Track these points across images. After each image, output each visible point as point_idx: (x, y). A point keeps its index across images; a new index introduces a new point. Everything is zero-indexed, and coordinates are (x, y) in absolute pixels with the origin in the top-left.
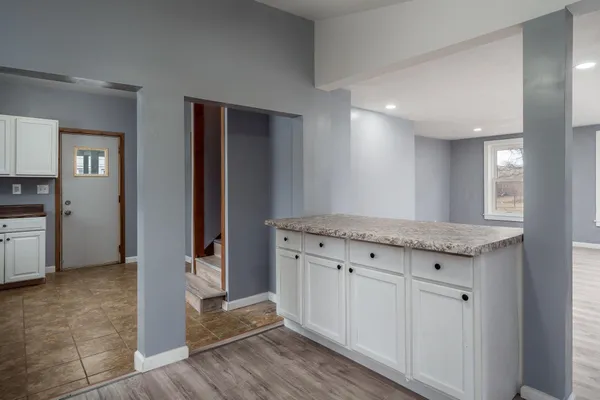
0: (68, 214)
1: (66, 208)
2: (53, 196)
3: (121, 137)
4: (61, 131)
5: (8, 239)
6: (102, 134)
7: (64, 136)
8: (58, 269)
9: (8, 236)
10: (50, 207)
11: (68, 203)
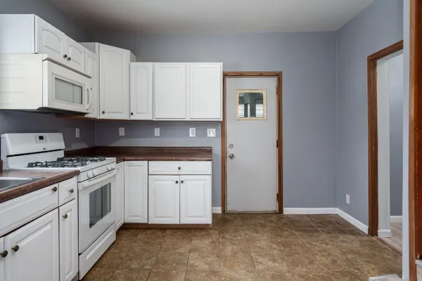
0: (232, 157)
1: (230, 152)
2: (219, 140)
3: (278, 76)
4: (225, 75)
5: (182, 182)
6: (261, 75)
7: (228, 80)
8: (224, 211)
9: (183, 178)
10: (217, 150)
11: (232, 146)
